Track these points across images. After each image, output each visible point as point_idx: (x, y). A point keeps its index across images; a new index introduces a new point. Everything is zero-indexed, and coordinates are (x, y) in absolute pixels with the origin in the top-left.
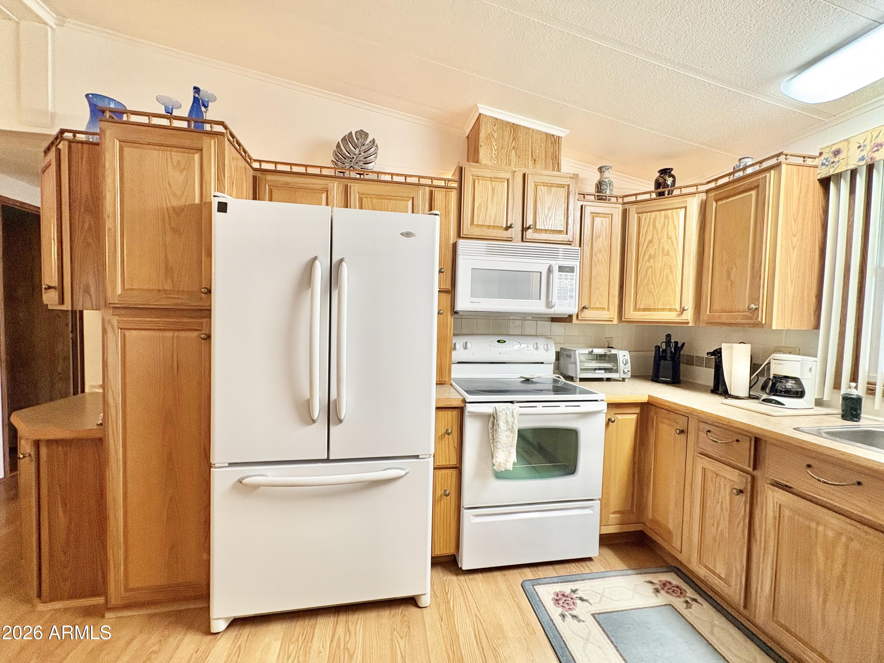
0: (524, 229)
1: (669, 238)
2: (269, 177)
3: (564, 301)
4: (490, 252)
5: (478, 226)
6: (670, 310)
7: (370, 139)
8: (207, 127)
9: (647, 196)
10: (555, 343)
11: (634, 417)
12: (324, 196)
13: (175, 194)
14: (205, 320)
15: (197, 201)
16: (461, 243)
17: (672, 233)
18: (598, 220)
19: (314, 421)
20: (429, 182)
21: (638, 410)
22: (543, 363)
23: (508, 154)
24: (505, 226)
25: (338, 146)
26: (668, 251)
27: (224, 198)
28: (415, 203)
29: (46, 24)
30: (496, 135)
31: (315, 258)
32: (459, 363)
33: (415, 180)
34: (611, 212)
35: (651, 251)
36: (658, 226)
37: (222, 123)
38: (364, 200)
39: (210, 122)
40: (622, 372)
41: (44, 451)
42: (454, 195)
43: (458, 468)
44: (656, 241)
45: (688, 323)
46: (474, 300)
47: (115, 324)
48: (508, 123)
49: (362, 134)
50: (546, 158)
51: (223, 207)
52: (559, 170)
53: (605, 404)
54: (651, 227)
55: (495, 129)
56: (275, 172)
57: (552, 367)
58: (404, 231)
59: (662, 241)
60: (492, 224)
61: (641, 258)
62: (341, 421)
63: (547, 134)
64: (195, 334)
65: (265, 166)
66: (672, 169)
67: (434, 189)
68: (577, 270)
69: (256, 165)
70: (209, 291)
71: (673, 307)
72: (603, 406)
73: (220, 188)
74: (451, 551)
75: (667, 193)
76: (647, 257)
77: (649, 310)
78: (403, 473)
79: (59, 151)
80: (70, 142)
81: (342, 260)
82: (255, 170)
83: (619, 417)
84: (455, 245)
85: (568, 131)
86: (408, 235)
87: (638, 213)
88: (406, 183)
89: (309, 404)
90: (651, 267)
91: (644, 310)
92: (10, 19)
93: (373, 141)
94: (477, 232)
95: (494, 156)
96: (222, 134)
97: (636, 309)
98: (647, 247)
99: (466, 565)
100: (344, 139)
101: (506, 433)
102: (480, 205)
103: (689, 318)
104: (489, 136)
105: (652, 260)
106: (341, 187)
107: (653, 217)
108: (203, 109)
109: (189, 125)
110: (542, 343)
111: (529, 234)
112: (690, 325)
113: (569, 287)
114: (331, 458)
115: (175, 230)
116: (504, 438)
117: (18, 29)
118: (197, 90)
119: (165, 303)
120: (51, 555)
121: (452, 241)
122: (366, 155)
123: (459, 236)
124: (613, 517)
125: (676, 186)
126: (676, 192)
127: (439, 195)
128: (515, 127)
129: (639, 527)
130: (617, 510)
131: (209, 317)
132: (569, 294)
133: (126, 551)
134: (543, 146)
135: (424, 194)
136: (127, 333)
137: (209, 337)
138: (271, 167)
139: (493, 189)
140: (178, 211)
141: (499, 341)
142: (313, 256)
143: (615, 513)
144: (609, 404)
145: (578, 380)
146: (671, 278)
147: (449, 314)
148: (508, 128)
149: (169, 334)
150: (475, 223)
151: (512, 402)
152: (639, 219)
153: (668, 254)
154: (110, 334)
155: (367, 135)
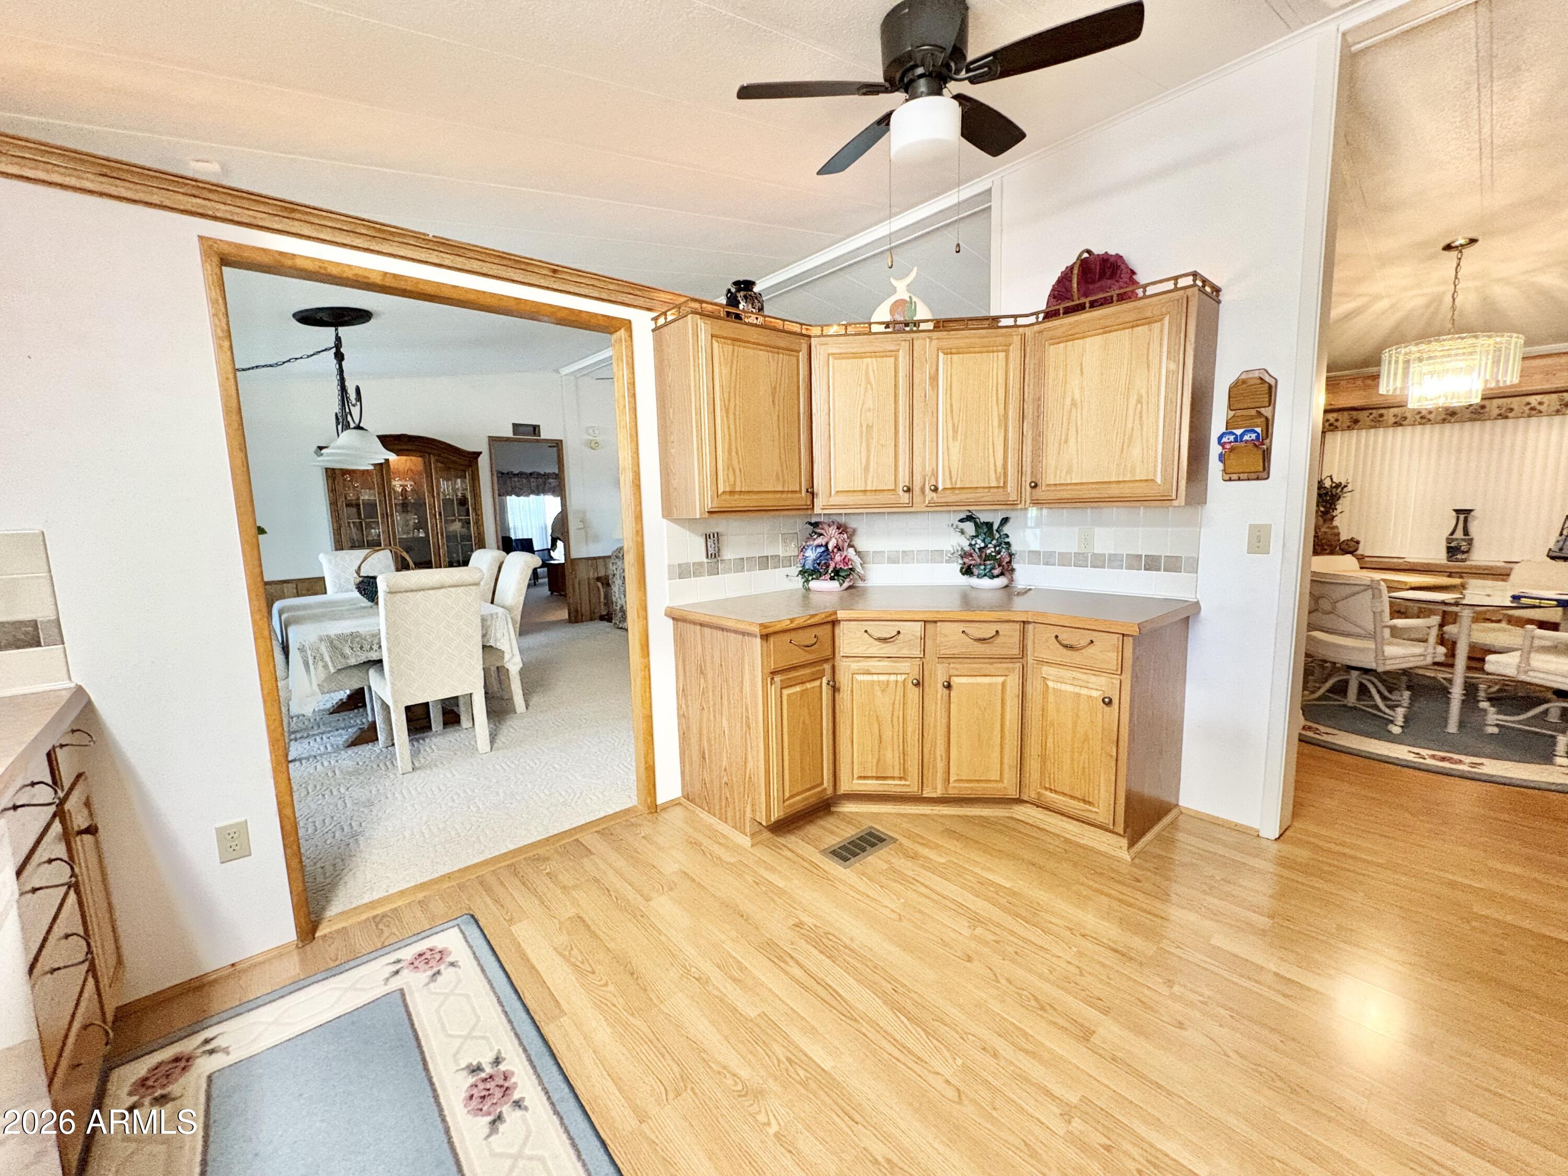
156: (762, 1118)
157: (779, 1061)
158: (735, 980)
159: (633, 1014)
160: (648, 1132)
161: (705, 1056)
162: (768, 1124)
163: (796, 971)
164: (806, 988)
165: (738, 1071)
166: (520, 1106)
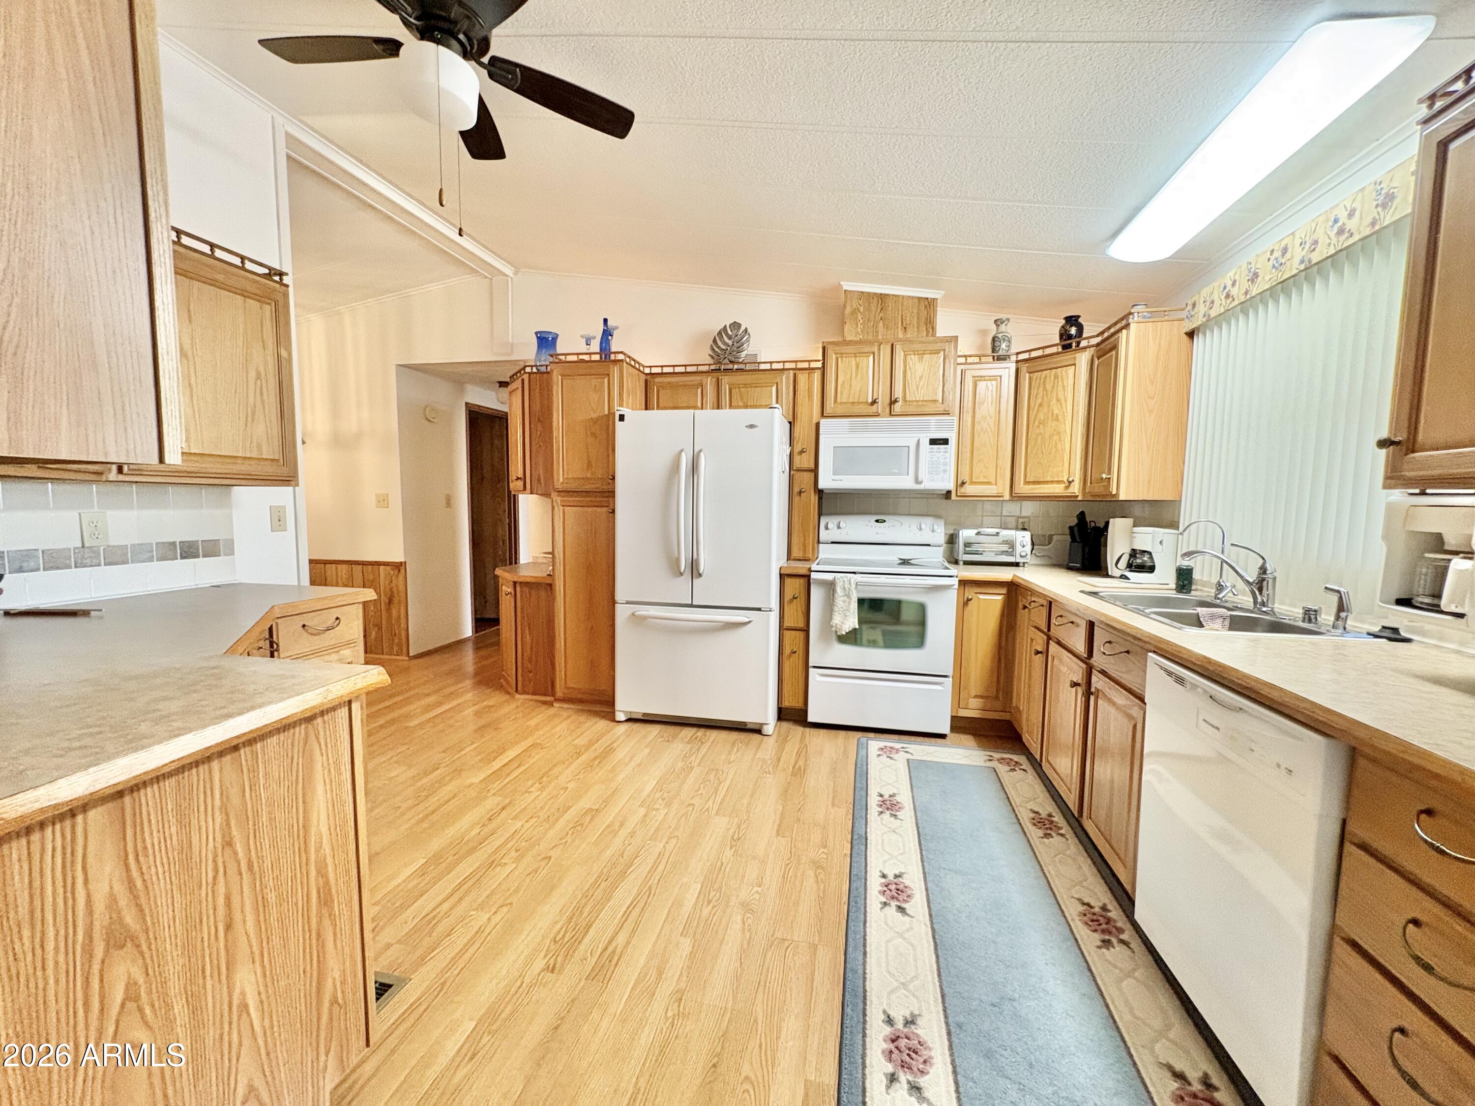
0: (893, 402)
1: (1058, 400)
2: (658, 380)
3: (936, 476)
4: (852, 430)
5: (841, 403)
6: (1059, 482)
7: (743, 329)
8: (613, 357)
9: (1054, 350)
10: (945, 524)
11: (1000, 598)
12: (699, 391)
13: (592, 409)
14: (611, 499)
15: (606, 412)
16: (824, 422)
17: (1061, 394)
18: (982, 385)
19: (681, 574)
20: (793, 365)
21: (1004, 591)
22: (929, 545)
23: (875, 326)
24: (870, 400)
25: (715, 341)
26: (1057, 416)
27: (624, 411)
28: (779, 387)
29: (507, 276)
30: (861, 309)
31: (682, 451)
32: (833, 543)
33: (780, 366)
34: (999, 374)
35: (1041, 416)
36: (1048, 387)
37: (622, 352)
38: (733, 390)
39: (615, 353)
40: (1018, 556)
41: (518, 589)
42: (817, 375)
43: (806, 631)
44: (1045, 404)
45: (1077, 496)
46: (836, 477)
47: (559, 501)
48: (875, 294)
49: (736, 325)
50: (918, 323)
51: (622, 418)
52: (934, 335)
53: (957, 579)
54: (1041, 389)
55: (861, 302)
56: (662, 374)
57: (941, 550)
58: (748, 424)
59: (1052, 404)
60: (856, 400)
61: (1031, 426)
62: (700, 575)
63: (919, 298)
64: (605, 509)
65: (654, 370)
66: (1079, 317)
67: (797, 372)
68: (953, 442)
69: (647, 371)
70: (614, 478)
71: (1060, 479)
72: (955, 582)
73: (621, 405)
74: (799, 704)
75: (1074, 345)
76: (1037, 423)
77: (1039, 483)
78: (747, 620)
79: (523, 380)
80: (529, 373)
81: (700, 451)
82: (647, 374)
83: (982, 597)
84: (818, 425)
85: (943, 292)
86: (752, 426)
87: (1030, 373)
88: (771, 370)
89: (678, 560)
90: (1041, 434)
91: (1034, 483)
92: (486, 277)
93: (746, 330)
94: (840, 410)
95: (859, 330)
96: (622, 361)
97: (1027, 483)
98: (1038, 411)
99: (811, 719)
100: (720, 333)
101: (843, 598)
102: (844, 382)
103: (1076, 491)
104: (854, 312)
105: (1041, 426)
106: (714, 380)
107: (1043, 376)
108: (610, 337)
109: (601, 358)
110: (927, 522)
111: (897, 408)
112: (1079, 498)
113: (942, 461)
114: (694, 603)
115: (593, 435)
116: (841, 603)
117: (491, 283)
118: (605, 321)
119: (588, 487)
120: (523, 664)
121: (815, 421)
122: (739, 344)
123: (822, 415)
124: (975, 703)
125: (1084, 335)
126: (1083, 343)
127: (802, 378)
128: (882, 297)
129: (1006, 716)
130: (979, 694)
131: (614, 497)
132: (942, 468)
133: (565, 659)
134: (915, 311)
135: (788, 378)
136: (566, 508)
137: (613, 512)
138: (658, 370)
139: (857, 366)
140: (595, 421)
141: (877, 521)
142: (680, 449)
143: (976, 697)
144: (960, 581)
145: (961, 563)
146: (1059, 446)
147: (813, 492)
148: (875, 299)
149: (590, 509)
150: (839, 401)
151: (854, 573)
152: (1030, 378)
153: (1057, 420)
154: (556, 508)
155: (739, 325)
156: (757, 896)
157: (713, 908)
158: (660, 973)
159: (756, 1021)
160: (817, 939)
161: (746, 946)
162: (757, 892)
163: (621, 939)
164: (637, 924)
165: (739, 921)
166: (889, 1017)
